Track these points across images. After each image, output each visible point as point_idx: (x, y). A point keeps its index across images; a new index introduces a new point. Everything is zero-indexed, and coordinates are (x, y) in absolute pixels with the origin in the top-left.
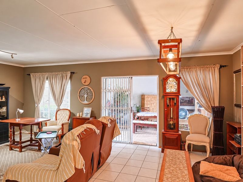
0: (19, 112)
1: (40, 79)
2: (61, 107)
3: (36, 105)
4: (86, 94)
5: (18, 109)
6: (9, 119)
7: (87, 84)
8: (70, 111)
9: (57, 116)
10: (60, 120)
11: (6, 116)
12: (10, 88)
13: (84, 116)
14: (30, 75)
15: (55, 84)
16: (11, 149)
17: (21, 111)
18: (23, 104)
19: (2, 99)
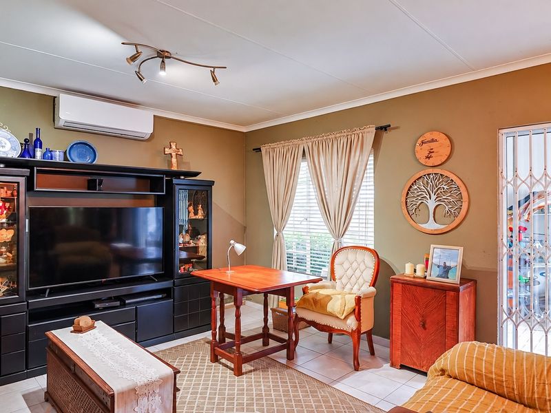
0: (233, 250)
1: (284, 156)
2: (347, 241)
3: (276, 232)
4: (433, 197)
5: (232, 242)
6: (211, 269)
7: (435, 160)
8: (374, 253)
9: (336, 266)
10: (344, 280)
11: (205, 259)
12: (212, 183)
13: (434, 276)
14: (259, 150)
15: (327, 170)
16: (215, 359)
17: (240, 248)
18: (245, 228)
19: (196, 213)
